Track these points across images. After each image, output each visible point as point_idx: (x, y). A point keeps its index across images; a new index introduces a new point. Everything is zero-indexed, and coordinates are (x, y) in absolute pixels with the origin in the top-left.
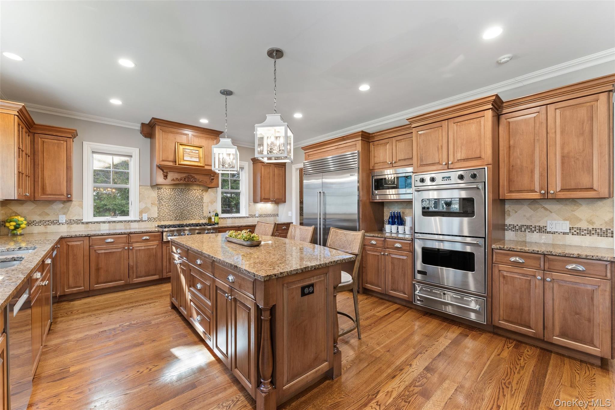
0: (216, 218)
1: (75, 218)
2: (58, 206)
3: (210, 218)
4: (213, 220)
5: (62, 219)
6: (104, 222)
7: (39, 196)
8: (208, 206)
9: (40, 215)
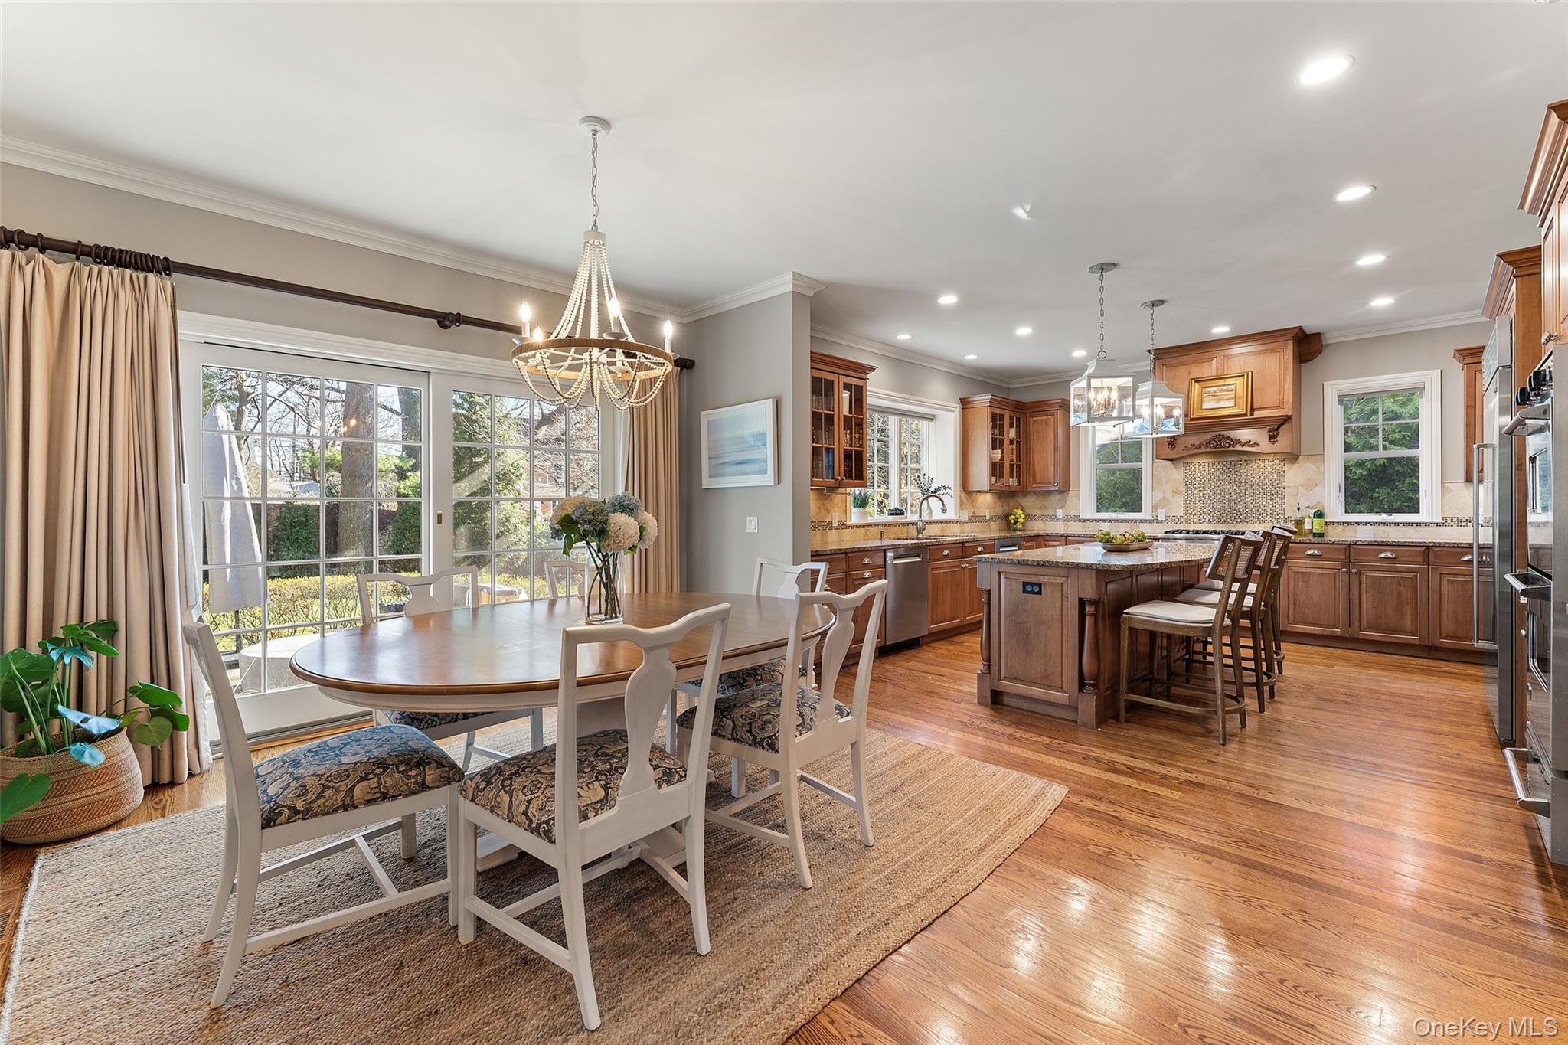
0: (1316, 521)
1: (1071, 514)
2: (1056, 498)
3: (1299, 523)
4: (1307, 526)
5: (1060, 513)
6: (1104, 521)
7: (1032, 486)
8: (1297, 495)
9: (1040, 509)
